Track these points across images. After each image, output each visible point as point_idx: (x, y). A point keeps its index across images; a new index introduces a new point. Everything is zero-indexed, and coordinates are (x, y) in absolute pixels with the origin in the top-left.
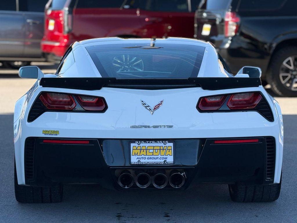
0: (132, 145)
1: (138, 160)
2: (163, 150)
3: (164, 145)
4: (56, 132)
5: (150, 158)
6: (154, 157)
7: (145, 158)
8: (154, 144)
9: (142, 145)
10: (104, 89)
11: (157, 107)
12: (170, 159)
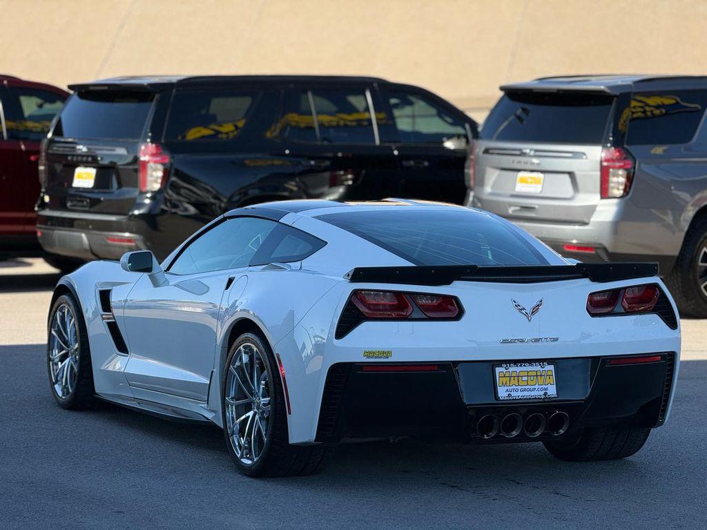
0: (498, 370)
1: (508, 393)
2: (541, 376)
3: (541, 369)
4: (388, 354)
5: (525, 390)
6: (530, 387)
7: (517, 390)
8: (528, 368)
9: (511, 369)
10: (456, 283)
11: (535, 310)
12: (552, 391)
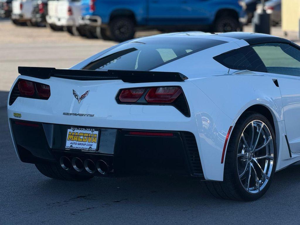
0: (69, 130)
1: (71, 145)
2: (90, 137)
3: (91, 133)
5: (80, 144)
6: (83, 143)
7: (76, 144)
8: (84, 131)
9: (76, 131)
11: (83, 97)
12: (94, 146)
